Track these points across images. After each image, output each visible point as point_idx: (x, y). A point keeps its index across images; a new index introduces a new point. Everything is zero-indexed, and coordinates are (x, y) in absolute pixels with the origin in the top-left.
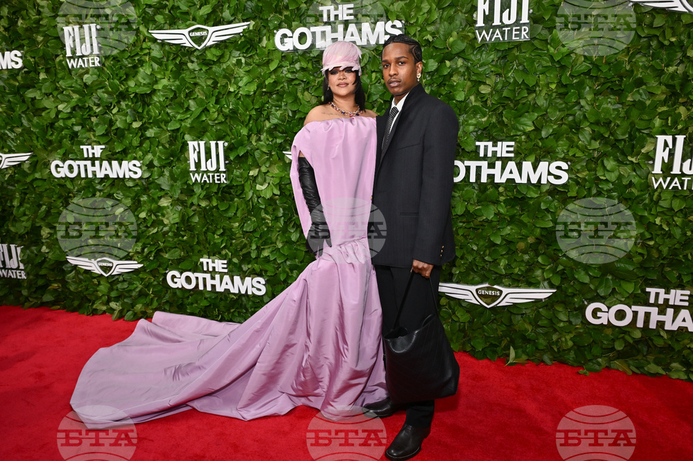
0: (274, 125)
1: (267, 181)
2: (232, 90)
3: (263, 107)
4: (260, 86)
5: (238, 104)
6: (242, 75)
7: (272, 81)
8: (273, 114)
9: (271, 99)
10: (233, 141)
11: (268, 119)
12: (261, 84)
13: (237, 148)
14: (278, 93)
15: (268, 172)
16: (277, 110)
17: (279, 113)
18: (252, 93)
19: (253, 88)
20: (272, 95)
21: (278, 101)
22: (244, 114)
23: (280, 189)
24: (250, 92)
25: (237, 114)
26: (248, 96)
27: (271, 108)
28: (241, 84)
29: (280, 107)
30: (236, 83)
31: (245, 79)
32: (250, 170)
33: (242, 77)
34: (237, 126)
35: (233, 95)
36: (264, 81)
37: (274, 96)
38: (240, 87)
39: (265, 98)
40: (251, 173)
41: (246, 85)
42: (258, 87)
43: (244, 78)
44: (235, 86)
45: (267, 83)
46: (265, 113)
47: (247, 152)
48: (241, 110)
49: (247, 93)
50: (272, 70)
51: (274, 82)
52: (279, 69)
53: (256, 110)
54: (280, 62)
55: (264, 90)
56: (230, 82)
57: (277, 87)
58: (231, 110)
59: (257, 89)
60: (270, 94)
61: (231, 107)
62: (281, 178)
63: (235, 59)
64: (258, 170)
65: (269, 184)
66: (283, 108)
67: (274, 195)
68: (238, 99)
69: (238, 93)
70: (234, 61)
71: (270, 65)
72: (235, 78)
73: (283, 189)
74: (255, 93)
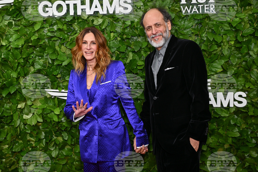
0: (38, 70)
1: (32, 112)
2: (4, 44)
3: (29, 56)
4: (27, 41)
5: (9, 55)
6: (12, 33)
7: (36, 38)
8: (37, 62)
9: (36, 51)
10: (4, 83)
11: (33, 65)
12: (28, 40)
13: (8, 88)
14: (41, 47)
15: (33, 104)
16: (40, 59)
17: (41, 61)
18: (20, 46)
19: (21, 43)
20: (36, 48)
21: (40, 52)
22: (13, 62)
23: (43, 118)
24: (18, 45)
25: (8, 62)
26: (16, 49)
27: (35, 57)
28: (11, 40)
29: (42, 56)
30: (7, 39)
31: (15, 37)
32: (18, 104)
33: (12, 35)
34: (8, 70)
35: (5, 48)
36: (30, 38)
37: (38, 49)
38: (10, 42)
39: (30, 50)
40: (19, 106)
41: (15, 41)
42: (25, 42)
43: (14, 36)
44: (7, 41)
45: (32, 39)
46: (31, 61)
47: (17, 90)
48: (11, 59)
49: (16, 46)
50: (36, 30)
51: (38, 38)
52: (41, 29)
53: (24, 59)
54: (42, 24)
55: (30, 44)
56: (2, 38)
57: (39, 42)
58: (3, 59)
59: (24, 44)
60: (35, 47)
61: (3, 57)
62: (44, 109)
63: (7, 22)
64: (24, 103)
65: (33, 114)
66: (45, 57)
67: (38, 122)
68: (9, 51)
69: (8, 47)
70: (6, 23)
71: (34, 26)
72: (6, 35)
73: (45, 117)
74: (22, 46)
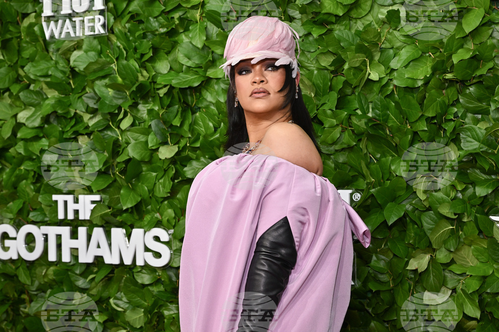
0: (471, 154)
1: (450, 285)
2: (374, 76)
3: (445, 113)
4: (439, 68)
5: (387, 108)
6: (398, 44)
7: (467, 56)
8: (469, 129)
9: (465, 95)
10: (372, 191)
11: (455, 140)
12: (443, 62)
13: (381, 207)
14: (480, 82)
15: (453, 262)
16: (477, 121)
17: (481, 128)
18: (420, 83)
19: (423, 71)
20: (467, 87)
21: (479, 100)
22: (399, 130)
23: (482, 305)
24: (415, 80)
25: (384, 130)
26: (410, 90)
27: (464, 116)
28: (394, 64)
29: (486, 112)
30: (385, 62)
31: (405, 54)
32: (410, 257)
33: (399, 49)
34: (384, 155)
35: (376, 88)
36: (450, 57)
37: (472, 89)
38: (393, 70)
39: (450, 93)
40: (413, 265)
41: (406, 67)
42: (434, 70)
43: (403, 52)
44: (383, 68)
45: (455, 59)
46: (449, 127)
47: (405, 215)
48: (393, 121)
49: (409, 83)
50: (468, 30)
51: (473, 58)
52: (484, 28)
53: (429, 120)
54: (487, 13)
55: (449, 76)
56: (371, 59)
57: (477, 68)
58: (370, 120)
59: (433, 74)
60: (462, 83)
61: (370, 115)
62: (484, 278)
63: (385, 11)
64: (427, 257)
65: (454, 290)
66: (492, 115)
67: (467, 317)
68: (388, 96)
69: (387, 84)
70: (382, 14)
71: (463, 21)
72: (382, 50)
73: (488, 304)
74: (427, 82)
